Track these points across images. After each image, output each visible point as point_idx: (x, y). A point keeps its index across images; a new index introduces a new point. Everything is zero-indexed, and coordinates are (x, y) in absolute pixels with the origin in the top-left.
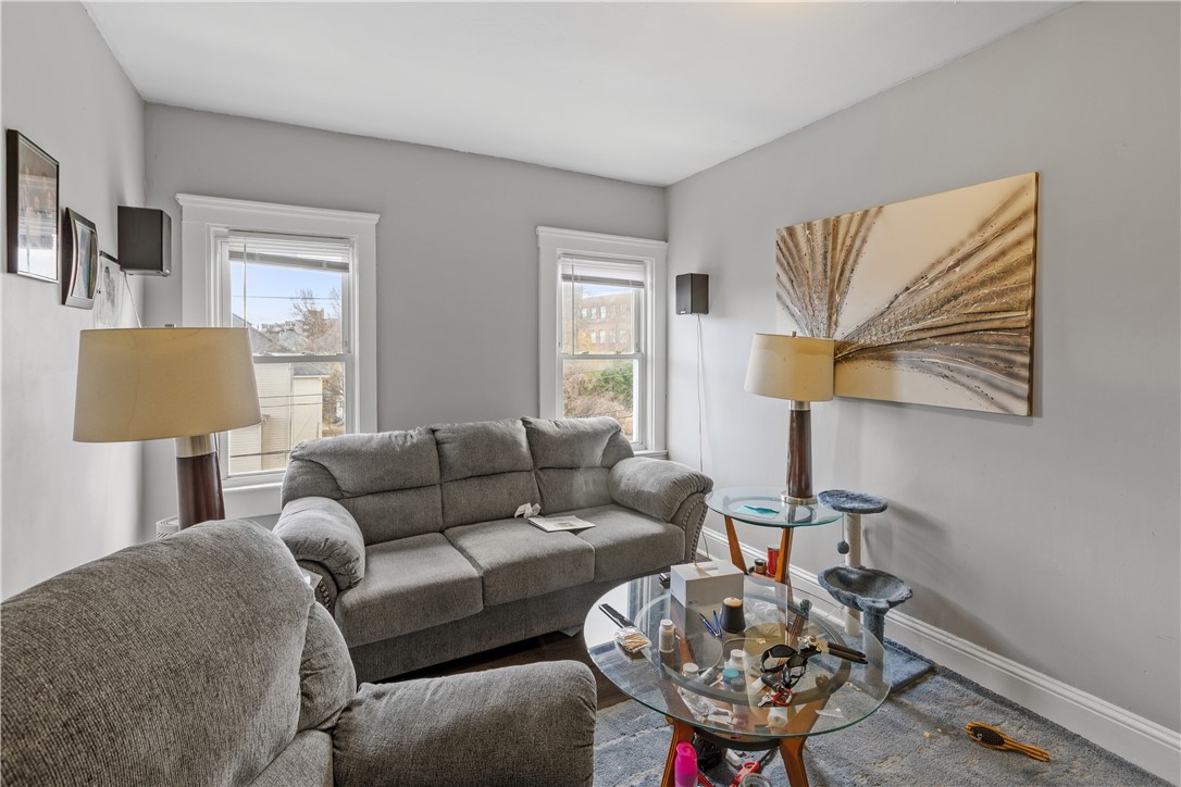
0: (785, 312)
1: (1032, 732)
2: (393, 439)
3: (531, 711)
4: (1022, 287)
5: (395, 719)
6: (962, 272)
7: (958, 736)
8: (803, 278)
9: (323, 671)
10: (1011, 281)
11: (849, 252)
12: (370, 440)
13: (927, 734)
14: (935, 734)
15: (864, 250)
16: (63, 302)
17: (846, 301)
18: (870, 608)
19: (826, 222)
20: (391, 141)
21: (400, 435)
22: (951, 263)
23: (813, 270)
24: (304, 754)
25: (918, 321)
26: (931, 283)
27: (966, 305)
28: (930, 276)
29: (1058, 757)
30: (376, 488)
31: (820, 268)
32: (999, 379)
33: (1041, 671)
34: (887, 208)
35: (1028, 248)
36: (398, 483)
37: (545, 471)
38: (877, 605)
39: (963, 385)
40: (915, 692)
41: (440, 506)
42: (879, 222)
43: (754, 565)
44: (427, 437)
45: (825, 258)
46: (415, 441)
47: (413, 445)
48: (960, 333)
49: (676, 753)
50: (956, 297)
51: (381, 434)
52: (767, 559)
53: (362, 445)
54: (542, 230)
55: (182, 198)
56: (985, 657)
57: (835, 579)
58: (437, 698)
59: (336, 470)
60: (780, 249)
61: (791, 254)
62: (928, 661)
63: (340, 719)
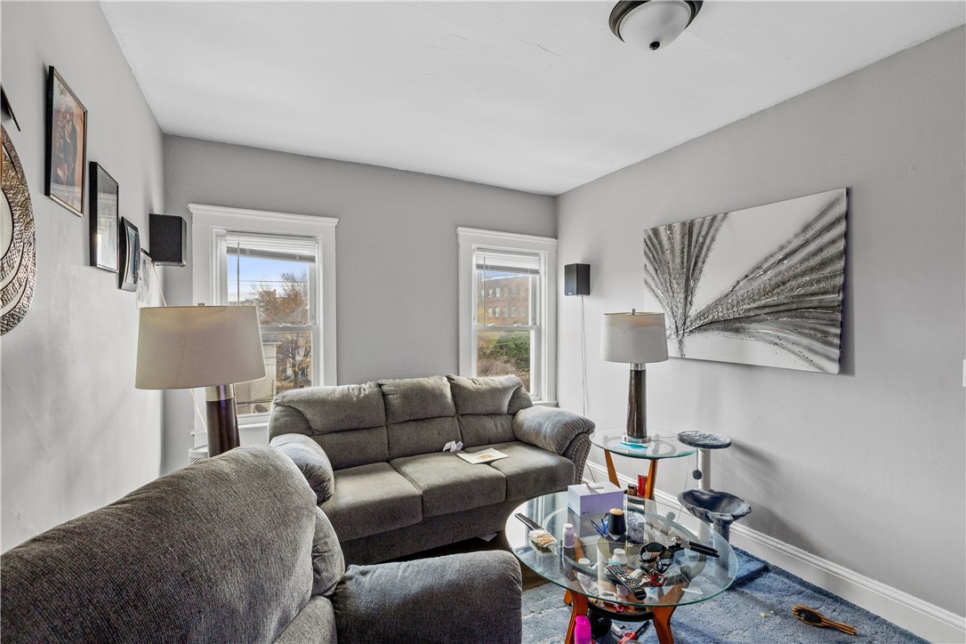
0: (651, 294)
1: (843, 615)
2: (351, 391)
3: (476, 584)
4: (835, 276)
5: (378, 589)
6: (790, 263)
7: (786, 617)
8: (666, 268)
9: (326, 554)
10: (828, 271)
11: (701, 248)
12: (334, 391)
13: (762, 615)
14: (769, 615)
15: (713, 246)
16: (120, 287)
17: (699, 285)
18: (719, 520)
19: (683, 224)
20: (347, 162)
21: (356, 388)
22: (781, 257)
23: (673, 262)
24: (317, 611)
25: (754, 301)
26: (765, 272)
27: (792, 290)
28: (765, 267)
29: (863, 632)
30: (338, 428)
31: (678, 260)
32: (817, 346)
33: (850, 568)
34: (732, 215)
35: (841, 245)
36: (355, 425)
37: (465, 417)
38: (724, 518)
39: (790, 350)
40: (753, 584)
41: (386, 442)
42: (725, 225)
43: (627, 488)
44: (376, 389)
45: (683, 253)
46: (367, 392)
47: (366, 396)
48: (787, 311)
49: (575, 622)
50: (784, 283)
51: (341, 387)
52: (637, 485)
53: (328, 395)
54: (461, 230)
55: (192, 207)
56: (807, 558)
57: (690, 499)
58: (407, 574)
59: (309, 414)
60: (647, 245)
61: (655, 249)
62: (763, 562)
63: (336, 589)
